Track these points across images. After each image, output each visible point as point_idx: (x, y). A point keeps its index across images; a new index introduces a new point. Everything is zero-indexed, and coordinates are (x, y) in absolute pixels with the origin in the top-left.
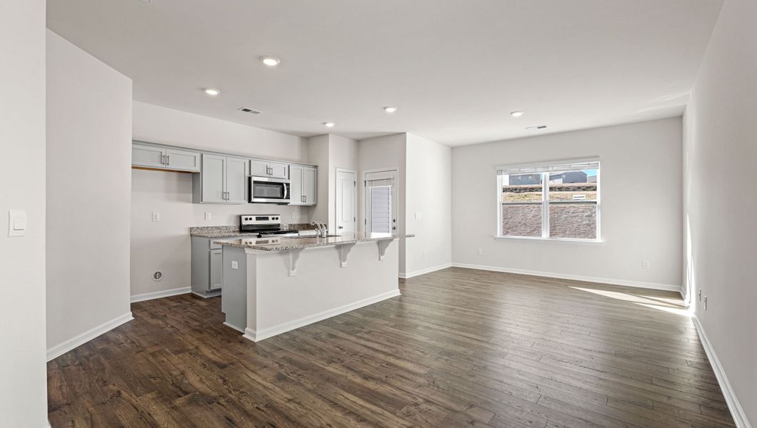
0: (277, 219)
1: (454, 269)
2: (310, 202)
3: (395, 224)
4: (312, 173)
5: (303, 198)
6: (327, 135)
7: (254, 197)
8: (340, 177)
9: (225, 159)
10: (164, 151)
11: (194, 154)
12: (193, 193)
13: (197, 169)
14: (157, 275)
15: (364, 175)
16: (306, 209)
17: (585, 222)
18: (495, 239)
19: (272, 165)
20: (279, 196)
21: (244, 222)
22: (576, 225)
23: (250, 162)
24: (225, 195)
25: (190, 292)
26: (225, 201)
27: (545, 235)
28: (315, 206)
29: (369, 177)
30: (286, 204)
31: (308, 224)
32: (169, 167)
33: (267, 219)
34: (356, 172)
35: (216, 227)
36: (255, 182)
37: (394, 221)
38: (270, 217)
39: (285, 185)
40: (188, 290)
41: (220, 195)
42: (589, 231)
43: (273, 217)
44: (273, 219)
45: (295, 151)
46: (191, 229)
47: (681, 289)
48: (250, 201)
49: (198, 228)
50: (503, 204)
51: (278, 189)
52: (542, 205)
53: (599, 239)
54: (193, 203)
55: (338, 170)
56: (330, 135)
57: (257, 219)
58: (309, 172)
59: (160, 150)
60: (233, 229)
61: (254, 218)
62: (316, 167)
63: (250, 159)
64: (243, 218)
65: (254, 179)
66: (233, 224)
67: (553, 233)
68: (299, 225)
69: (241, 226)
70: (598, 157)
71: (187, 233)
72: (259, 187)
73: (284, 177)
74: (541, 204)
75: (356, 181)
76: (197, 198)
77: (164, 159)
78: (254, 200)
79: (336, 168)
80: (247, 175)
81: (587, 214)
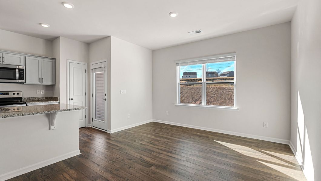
1: (154, 123)
27: (204, 103)
30: (23, 83)
33: (7, 94)
42: (229, 101)
45: (40, 48)
47: (289, 143)
50: (180, 84)
52: (202, 85)
53: (235, 107)
67: (208, 102)
70: (235, 52)
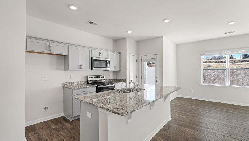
0: (104, 77)
2: (118, 69)
3: (157, 79)
4: (119, 56)
5: (115, 67)
6: (125, 38)
7: (94, 67)
8: (131, 57)
9: (80, 48)
10: (48, 43)
11: (64, 45)
12: (64, 66)
13: (66, 53)
14: (46, 109)
15: (141, 57)
16: (116, 72)
17: (212, 75)
18: (200, 85)
19: (102, 52)
20: (105, 67)
21: (89, 79)
22: (209, 76)
23: (92, 50)
24: (80, 67)
25: (63, 115)
26: (80, 69)
28: (120, 71)
29: (143, 58)
31: (116, 79)
32: (51, 52)
34: (137, 56)
35: (76, 82)
36: (94, 60)
37: (157, 78)
38: (101, 77)
39: (108, 61)
40: (62, 114)
41: (78, 66)
43: (102, 76)
44: (102, 77)
46: (63, 84)
48: (92, 69)
49: (67, 83)
51: (105, 63)
54: (64, 71)
55: (130, 54)
56: (127, 39)
57: (95, 77)
58: (117, 55)
59: (46, 42)
60: (84, 82)
61: (93, 77)
62: (120, 53)
63: (92, 49)
64: (89, 77)
65: (93, 59)
66: (84, 81)
68: (113, 79)
69: (87, 81)
71: (62, 86)
72: (96, 63)
73: (107, 57)
74: (225, 69)
75: (137, 59)
76: (66, 68)
77: (48, 47)
78: (94, 69)
79: (129, 54)
80: (91, 56)
81: (213, 72)
